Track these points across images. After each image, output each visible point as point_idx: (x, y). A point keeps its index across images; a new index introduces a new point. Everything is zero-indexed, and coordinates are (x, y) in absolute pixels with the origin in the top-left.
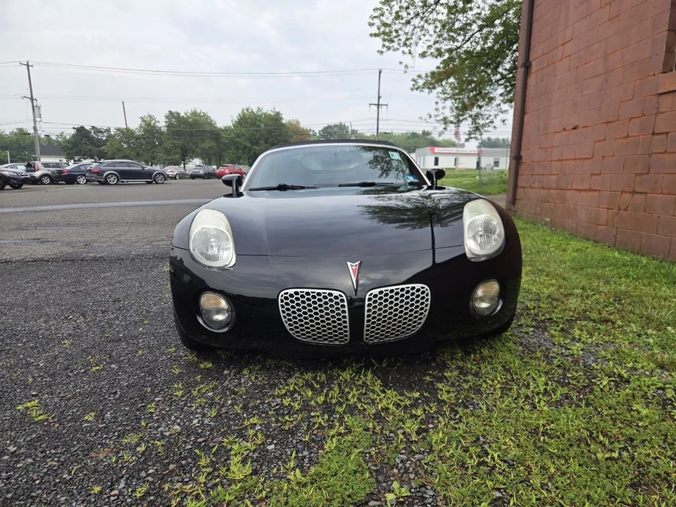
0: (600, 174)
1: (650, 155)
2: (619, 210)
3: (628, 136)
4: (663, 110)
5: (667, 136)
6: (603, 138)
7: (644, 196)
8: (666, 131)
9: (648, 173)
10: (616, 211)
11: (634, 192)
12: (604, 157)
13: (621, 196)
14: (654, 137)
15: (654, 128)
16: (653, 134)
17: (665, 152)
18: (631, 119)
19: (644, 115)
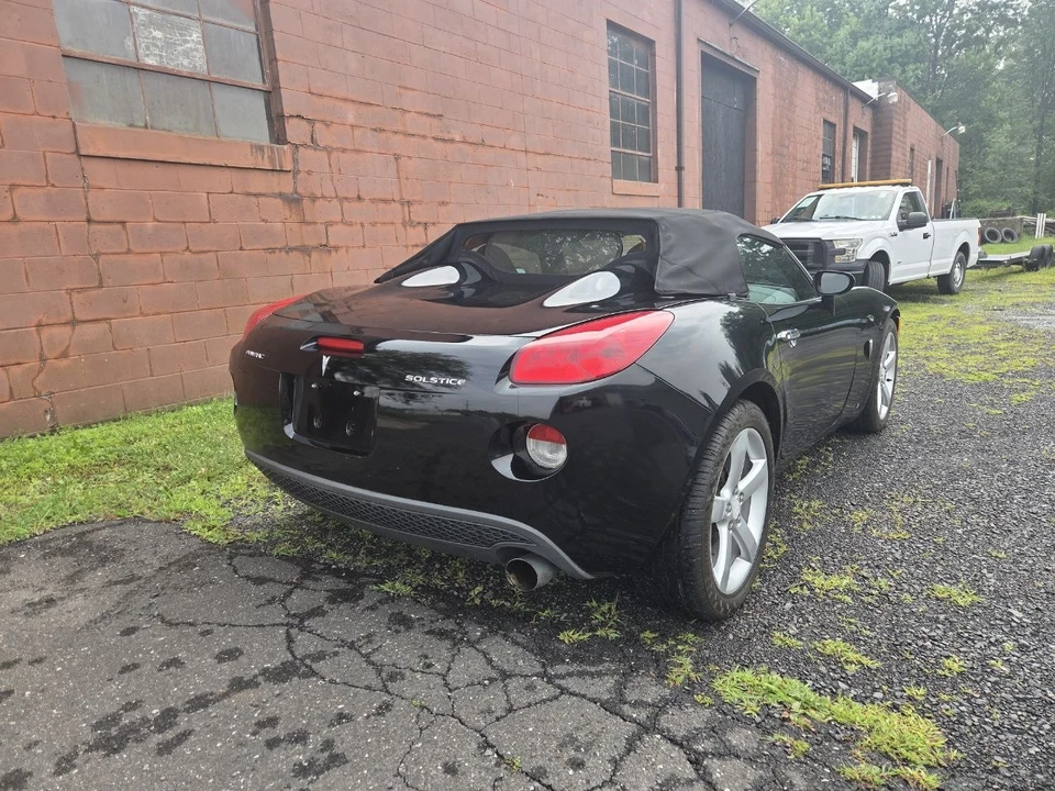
1: (96, 256)
2: (43, 359)
3: (15, 220)
4: (100, 184)
5: (124, 228)
7: (104, 326)
8: (119, 219)
9: (100, 286)
10: (35, 363)
11: (74, 322)
13: (39, 334)
14: (94, 227)
15: (88, 212)
16: (89, 221)
17: (129, 251)
18: (13, 187)
19: (53, 185)
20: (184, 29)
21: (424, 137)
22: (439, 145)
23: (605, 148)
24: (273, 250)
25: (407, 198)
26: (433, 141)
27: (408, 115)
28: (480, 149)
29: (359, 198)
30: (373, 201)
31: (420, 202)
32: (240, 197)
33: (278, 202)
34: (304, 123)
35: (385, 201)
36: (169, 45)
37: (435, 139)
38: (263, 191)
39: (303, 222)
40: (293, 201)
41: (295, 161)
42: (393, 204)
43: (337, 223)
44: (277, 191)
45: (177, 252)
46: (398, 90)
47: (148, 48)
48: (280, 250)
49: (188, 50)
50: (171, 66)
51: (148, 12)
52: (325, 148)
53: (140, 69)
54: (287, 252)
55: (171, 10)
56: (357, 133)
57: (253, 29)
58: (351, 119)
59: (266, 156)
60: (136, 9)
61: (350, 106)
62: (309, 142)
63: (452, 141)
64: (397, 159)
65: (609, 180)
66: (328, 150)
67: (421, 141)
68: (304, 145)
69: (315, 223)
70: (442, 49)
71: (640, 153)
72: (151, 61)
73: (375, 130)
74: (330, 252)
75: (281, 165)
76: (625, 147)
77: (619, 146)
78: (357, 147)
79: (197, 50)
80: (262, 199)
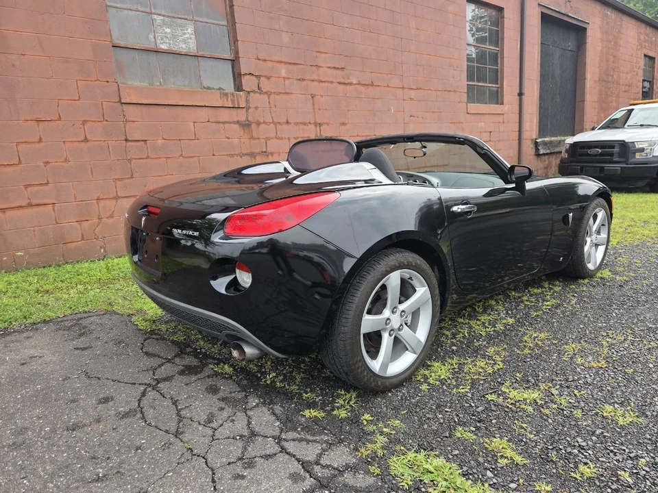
0: (48, 183)
1: (130, 161)
2: (100, 218)
3: (86, 140)
4: (133, 119)
5: (146, 144)
6: (37, 139)
8: (143, 139)
9: (132, 177)
10: (96, 220)
11: (117, 198)
12: (48, 163)
13: (98, 204)
14: (129, 143)
15: (126, 135)
16: (126, 140)
17: (148, 157)
18: (84, 122)
19: (107, 121)
20: (183, 27)
21: (332, 82)
22: (342, 87)
23: (463, 83)
24: (232, 156)
25: (319, 122)
26: (338, 85)
27: (321, 69)
28: (370, 88)
29: (287, 122)
30: (297, 124)
31: (328, 124)
32: (214, 124)
33: (237, 126)
34: (254, 78)
35: (304, 124)
36: (174, 37)
37: (339, 83)
38: (228, 120)
39: (252, 138)
40: (246, 125)
41: (247, 101)
42: (310, 126)
43: (273, 138)
44: (236, 120)
45: (175, 157)
46: (315, 54)
47: (162, 39)
48: (237, 155)
49: (186, 39)
50: (176, 49)
51: (162, 18)
52: (266, 93)
53: (157, 52)
54: (241, 157)
55: (176, 15)
56: (287, 81)
57: (225, 23)
58: (283, 74)
59: (229, 99)
60: (155, 17)
61: (283, 66)
62: (256, 89)
63: (351, 84)
64: (313, 97)
65: (465, 104)
66: (269, 94)
67: (329, 85)
68: (253, 91)
69: (259, 138)
70: (346, 25)
71: (490, 85)
72: (164, 47)
73: (299, 80)
74: (268, 156)
75: (238, 104)
76: (478, 81)
77: (474, 81)
78: (287, 91)
79: (191, 38)
80: (226, 125)
